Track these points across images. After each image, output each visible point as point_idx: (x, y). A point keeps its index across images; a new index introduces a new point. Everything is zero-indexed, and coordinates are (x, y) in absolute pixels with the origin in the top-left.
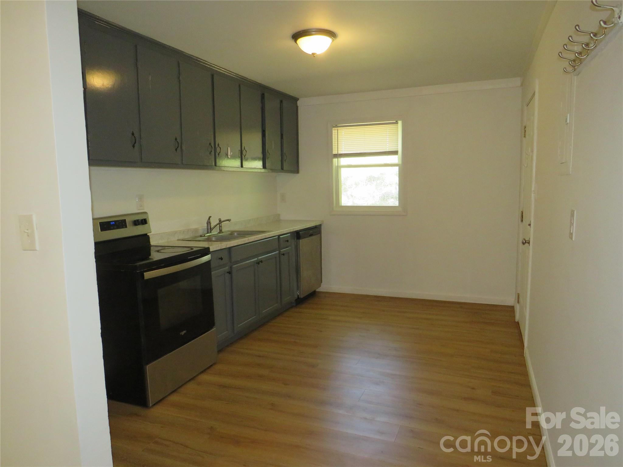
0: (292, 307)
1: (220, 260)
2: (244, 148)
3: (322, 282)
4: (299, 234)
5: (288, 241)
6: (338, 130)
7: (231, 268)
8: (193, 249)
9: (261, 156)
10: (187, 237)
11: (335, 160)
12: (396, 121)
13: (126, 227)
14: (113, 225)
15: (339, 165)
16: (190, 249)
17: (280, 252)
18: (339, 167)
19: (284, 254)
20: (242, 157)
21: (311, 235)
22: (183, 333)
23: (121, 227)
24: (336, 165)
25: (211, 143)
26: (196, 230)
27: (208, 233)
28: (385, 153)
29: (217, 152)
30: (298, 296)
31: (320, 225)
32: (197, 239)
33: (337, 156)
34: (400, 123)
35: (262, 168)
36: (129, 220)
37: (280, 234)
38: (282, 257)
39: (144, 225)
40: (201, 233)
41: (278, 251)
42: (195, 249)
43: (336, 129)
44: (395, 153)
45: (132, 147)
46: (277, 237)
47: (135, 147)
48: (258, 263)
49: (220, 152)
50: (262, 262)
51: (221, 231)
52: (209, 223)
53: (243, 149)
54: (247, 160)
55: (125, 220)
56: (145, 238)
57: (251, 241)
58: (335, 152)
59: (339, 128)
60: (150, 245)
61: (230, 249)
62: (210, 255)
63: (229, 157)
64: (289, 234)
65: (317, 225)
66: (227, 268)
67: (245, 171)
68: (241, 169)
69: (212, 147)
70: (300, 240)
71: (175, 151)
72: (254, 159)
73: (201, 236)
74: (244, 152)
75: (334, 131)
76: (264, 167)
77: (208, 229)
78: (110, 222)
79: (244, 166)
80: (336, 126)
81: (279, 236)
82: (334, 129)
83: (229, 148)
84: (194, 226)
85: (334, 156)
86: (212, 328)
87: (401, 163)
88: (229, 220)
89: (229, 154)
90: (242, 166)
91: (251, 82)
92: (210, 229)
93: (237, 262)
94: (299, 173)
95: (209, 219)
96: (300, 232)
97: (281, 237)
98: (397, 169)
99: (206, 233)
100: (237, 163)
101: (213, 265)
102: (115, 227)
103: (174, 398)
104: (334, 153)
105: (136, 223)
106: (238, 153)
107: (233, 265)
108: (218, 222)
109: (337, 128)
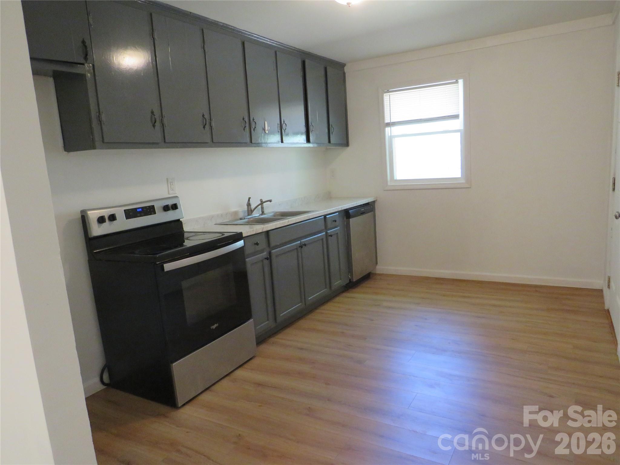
0: (343, 292)
1: (256, 245)
2: (284, 122)
3: (377, 263)
4: (349, 213)
5: (335, 221)
6: (390, 95)
7: (270, 253)
8: (224, 235)
9: (303, 129)
10: (226, 220)
11: (388, 129)
12: (457, 81)
13: (155, 213)
14: (140, 212)
15: (392, 135)
16: (221, 235)
17: (327, 233)
18: (391, 138)
19: (331, 236)
20: (282, 131)
21: (363, 213)
22: (214, 327)
23: (149, 214)
24: (390, 135)
25: (244, 118)
26: (236, 213)
27: (249, 215)
28: (444, 117)
29: (252, 127)
30: (350, 280)
31: (374, 202)
32: (236, 223)
33: (390, 125)
34: (461, 82)
35: (306, 142)
36: (158, 206)
37: (326, 214)
38: (330, 238)
39: (174, 211)
40: (241, 215)
41: (324, 233)
42: (226, 235)
43: (387, 95)
44: (456, 117)
45: (153, 127)
46: (323, 217)
47: (156, 127)
48: (301, 247)
49: (255, 128)
50: (305, 245)
51: (263, 213)
52: (249, 205)
53: (282, 122)
54: (287, 135)
55: (153, 206)
56: (178, 223)
57: (292, 223)
58: (387, 120)
59: (391, 93)
60: (184, 231)
61: (267, 233)
62: (243, 240)
63: (267, 132)
64: (338, 213)
65: (369, 202)
66: (265, 253)
67: (286, 146)
68: (281, 145)
69: (246, 122)
70: (350, 219)
71: (203, 129)
72: (296, 133)
73: (241, 219)
74: (284, 126)
75: (386, 97)
76: (308, 140)
77: (248, 211)
78: (136, 209)
79: (284, 142)
80: (388, 92)
81: (325, 216)
82: (385, 95)
83: (266, 123)
84: (234, 209)
85: (386, 125)
86: (249, 319)
87: (463, 129)
88: (270, 201)
89: (266, 128)
90: (282, 142)
91: (292, 49)
92: (250, 211)
93: (276, 247)
94: (349, 146)
95: (249, 200)
96: (350, 211)
97: (327, 216)
98: (459, 134)
99: (247, 215)
100: (277, 138)
101: (247, 251)
102: (142, 214)
103: (206, 397)
104: (386, 122)
105: (166, 208)
106: (276, 127)
107: (272, 250)
108: (260, 202)
109: (389, 94)
